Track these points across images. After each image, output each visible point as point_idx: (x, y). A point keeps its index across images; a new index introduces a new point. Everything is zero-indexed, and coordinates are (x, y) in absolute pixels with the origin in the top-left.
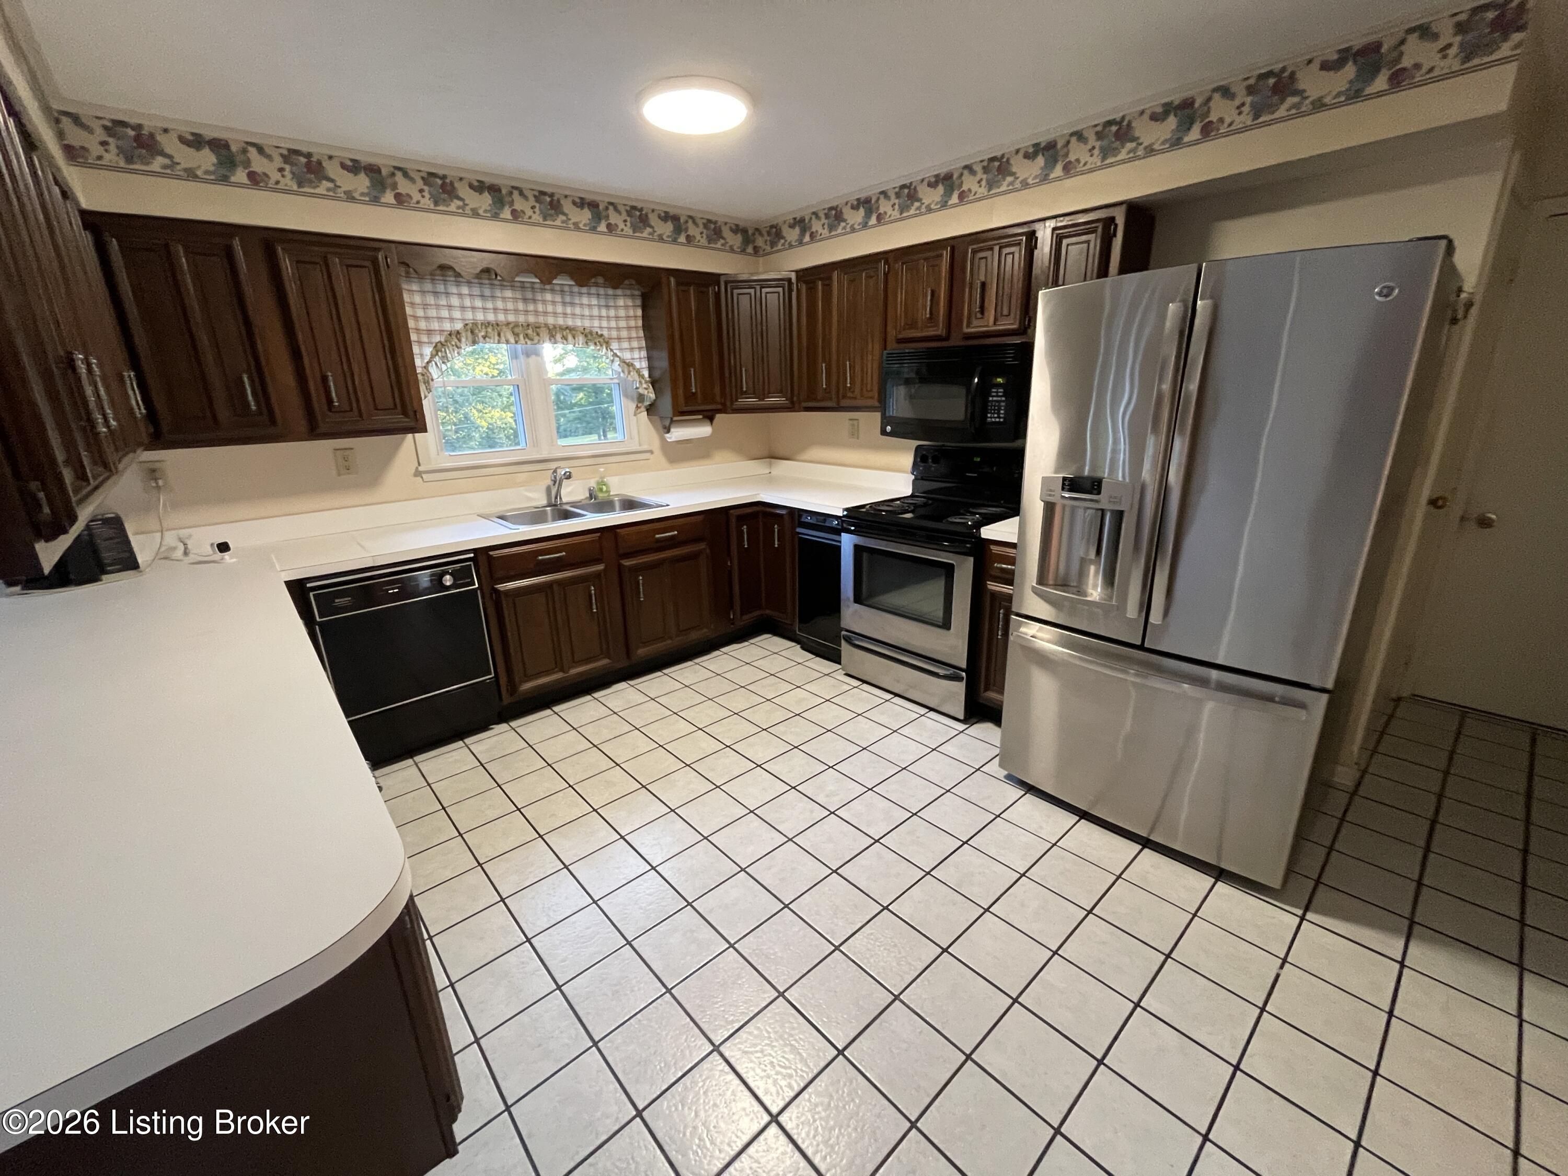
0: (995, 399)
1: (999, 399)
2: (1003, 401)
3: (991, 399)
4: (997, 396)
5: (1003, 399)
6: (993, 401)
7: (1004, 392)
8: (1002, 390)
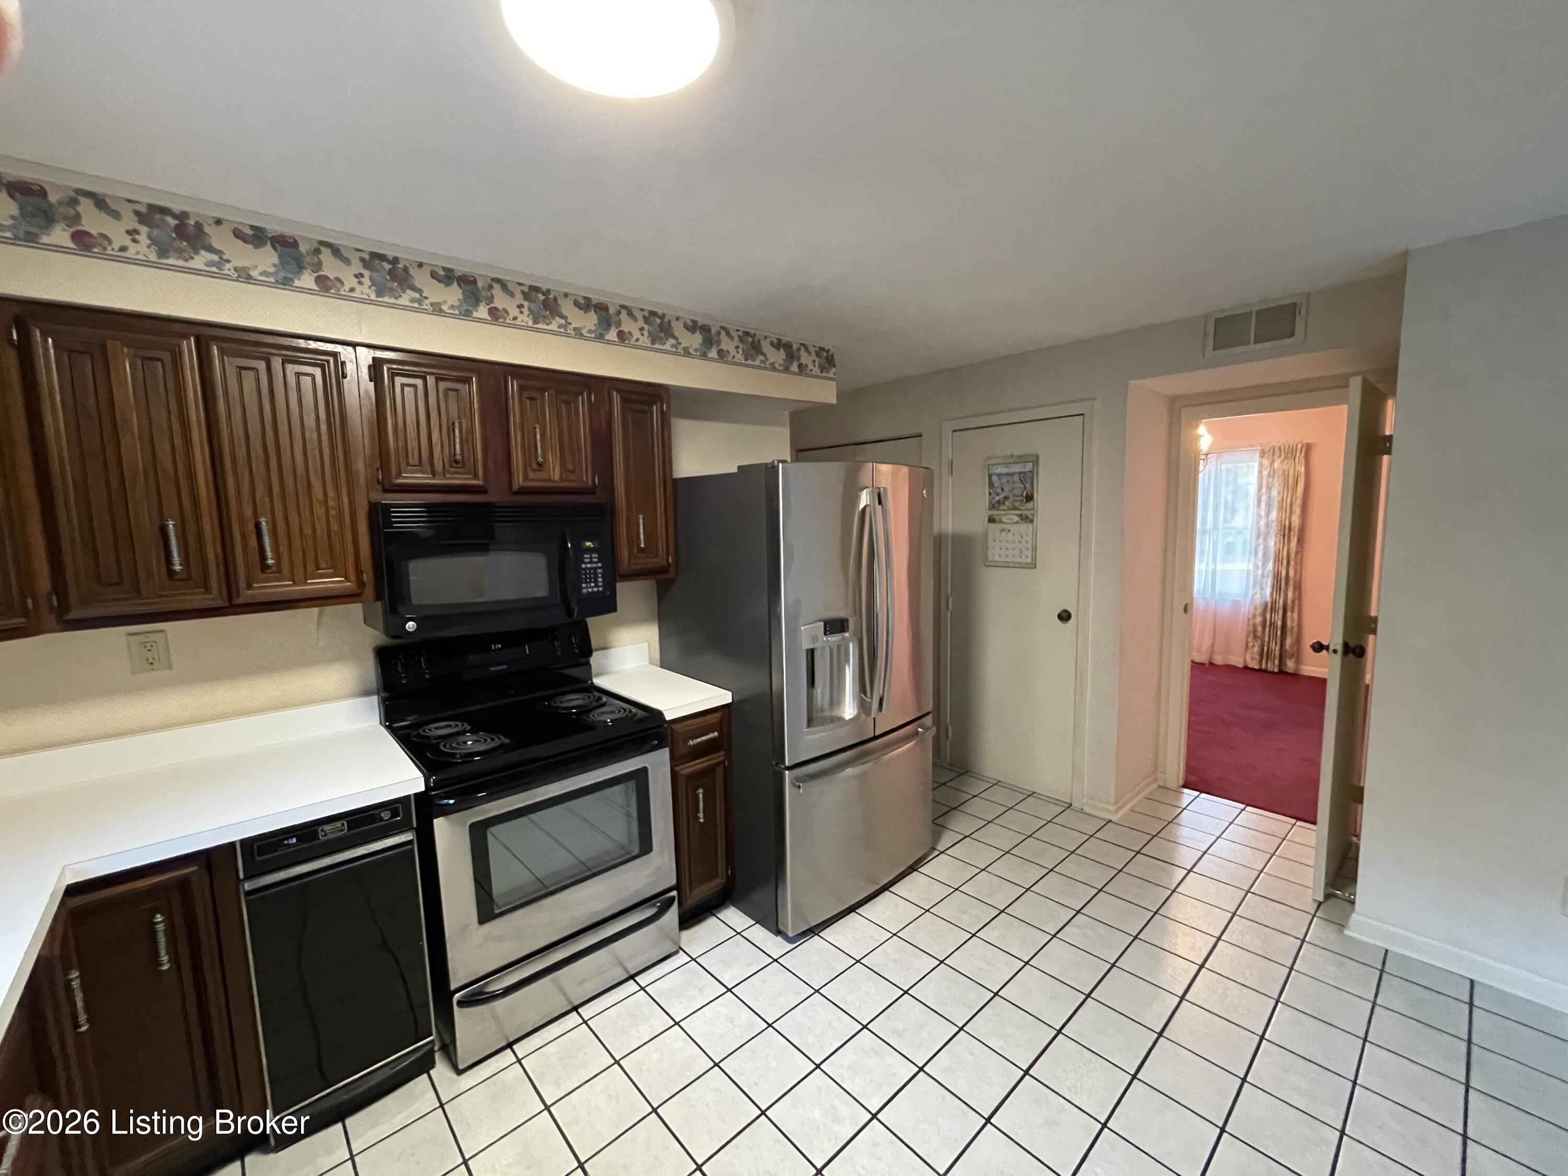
0: (589, 566)
1: (594, 565)
2: (600, 568)
3: (583, 566)
4: (591, 562)
5: (600, 565)
6: (586, 568)
7: (599, 558)
8: (596, 555)
